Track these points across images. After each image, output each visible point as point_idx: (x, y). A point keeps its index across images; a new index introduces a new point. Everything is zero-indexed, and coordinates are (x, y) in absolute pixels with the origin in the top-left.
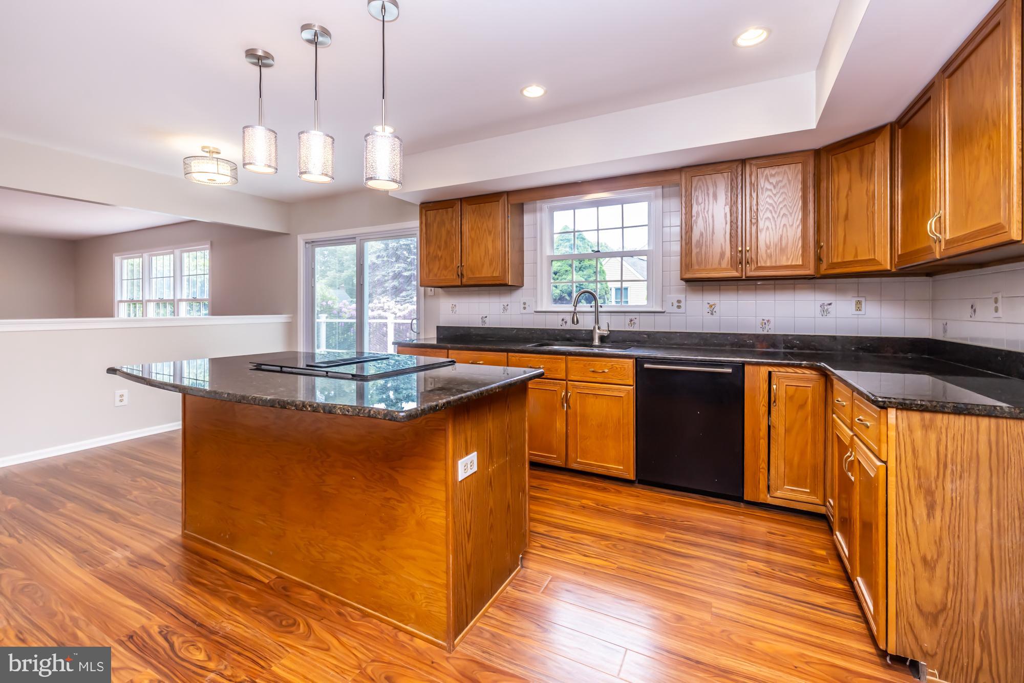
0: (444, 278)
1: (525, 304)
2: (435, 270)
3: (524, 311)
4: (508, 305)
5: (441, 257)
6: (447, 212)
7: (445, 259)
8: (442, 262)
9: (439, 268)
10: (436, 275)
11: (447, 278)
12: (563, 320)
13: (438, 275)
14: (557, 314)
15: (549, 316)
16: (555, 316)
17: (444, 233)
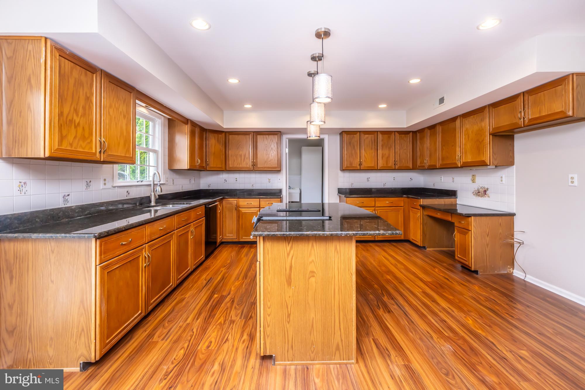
2: (71, 138)
5: (79, 124)
7: (83, 128)
8: (80, 130)
9: (75, 137)
10: (71, 145)
13: (75, 145)
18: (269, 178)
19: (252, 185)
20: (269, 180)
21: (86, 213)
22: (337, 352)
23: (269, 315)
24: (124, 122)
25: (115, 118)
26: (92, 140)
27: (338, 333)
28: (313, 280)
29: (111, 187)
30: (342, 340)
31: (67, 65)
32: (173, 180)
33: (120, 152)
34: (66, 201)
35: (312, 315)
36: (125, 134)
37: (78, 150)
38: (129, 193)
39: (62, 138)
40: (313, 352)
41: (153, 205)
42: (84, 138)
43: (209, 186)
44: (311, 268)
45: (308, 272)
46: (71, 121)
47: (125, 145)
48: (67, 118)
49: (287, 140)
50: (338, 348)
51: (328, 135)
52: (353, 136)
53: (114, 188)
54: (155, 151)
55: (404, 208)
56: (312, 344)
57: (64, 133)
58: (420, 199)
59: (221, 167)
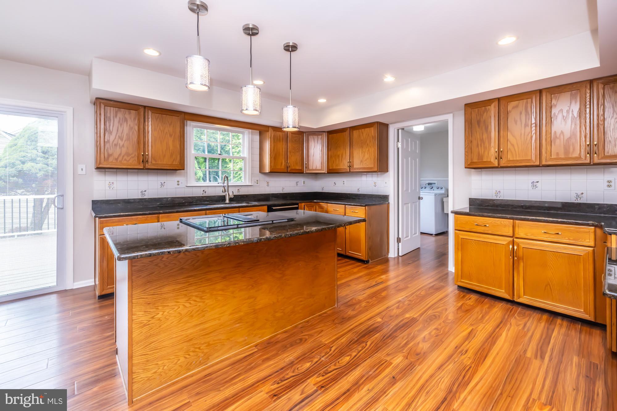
1: (178, 182)
3: (178, 186)
4: (165, 183)
12: (204, 191)
14: (200, 187)
15: (194, 189)
16: (198, 189)
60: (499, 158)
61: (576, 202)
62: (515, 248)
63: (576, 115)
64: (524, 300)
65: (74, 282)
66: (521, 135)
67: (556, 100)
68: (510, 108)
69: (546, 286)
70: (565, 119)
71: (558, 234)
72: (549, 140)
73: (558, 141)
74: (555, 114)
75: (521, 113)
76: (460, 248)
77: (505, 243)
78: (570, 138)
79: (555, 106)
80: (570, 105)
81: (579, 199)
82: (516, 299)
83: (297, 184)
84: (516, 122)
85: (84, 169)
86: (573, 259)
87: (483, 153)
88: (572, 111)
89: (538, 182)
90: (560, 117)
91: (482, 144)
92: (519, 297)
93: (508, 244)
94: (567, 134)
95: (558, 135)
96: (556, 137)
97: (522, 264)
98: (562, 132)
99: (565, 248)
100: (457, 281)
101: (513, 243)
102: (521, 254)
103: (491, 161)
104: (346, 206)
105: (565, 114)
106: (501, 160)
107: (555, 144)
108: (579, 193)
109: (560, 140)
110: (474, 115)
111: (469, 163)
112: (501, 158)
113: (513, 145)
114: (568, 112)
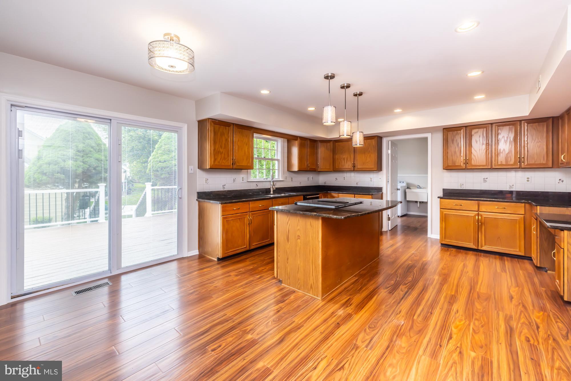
0: (223, 164)
1: (243, 178)
2: (219, 159)
4: (235, 179)
5: (222, 152)
6: (226, 128)
8: (223, 155)
10: (219, 162)
11: (225, 164)
17: (224, 140)
18: (371, 178)
19: (357, 183)
20: (371, 179)
21: (233, 194)
22: (311, 289)
23: (279, 256)
24: (246, 148)
25: (241, 146)
26: (228, 159)
27: (311, 278)
28: (299, 240)
29: (246, 182)
30: (313, 282)
31: (217, 126)
32: (292, 178)
33: (244, 163)
34: (224, 188)
35: (299, 262)
36: (247, 153)
37: (222, 164)
38: (257, 186)
39: (215, 160)
40: (299, 285)
41: (272, 193)
42: (225, 159)
43: (325, 183)
44: (298, 233)
45: (297, 236)
46: (219, 152)
47: (247, 159)
48: (217, 151)
49: (390, 142)
50: (311, 287)
51: (431, 133)
52: (457, 133)
53: (248, 182)
54: (278, 160)
55: (524, 216)
56: (299, 280)
57: (216, 157)
58: (537, 206)
59: (330, 169)
60: (466, 163)
61: (510, 190)
62: (480, 217)
63: (512, 139)
64: (485, 248)
65: (188, 251)
66: (480, 150)
67: (500, 130)
68: (473, 132)
69: (498, 238)
70: (506, 142)
71: (505, 208)
72: (496, 153)
73: (501, 155)
74: (500, 138)
75: (480, 137)
76: (444, 220)
77: (473, 215)
78: (508, 153)
79: (500, 134)
80: (509, 133)
81: (511, 188)
82: (480, 248)
83: (308, 180)
84: (477, 142)
85: (193, 170)
86: (513, 222)
87: (455, 160)
88: (510, 138)
89: (487, 178)
90: (503, 141)
91: (455, 155)
92: (482, 247)
93: (475, 216)
94: (507, 151)
95: (502, 151)
96: (501, 152)
97: (483, 227)
98: (504, 150)
99: (508, 216)
100: (442, 241)
101: (478, 215)
102: (483, 221)
103: (461, 165)
104: (355, 195)
105: (506, 139)
106: (467, 165)
107: (500, 156)
108: (511, 185)
109: (503, 154)
110: (449, 136)
111: (446, 166)
112: (468, 164)
113: (474, 156)
114: (507, 138)
